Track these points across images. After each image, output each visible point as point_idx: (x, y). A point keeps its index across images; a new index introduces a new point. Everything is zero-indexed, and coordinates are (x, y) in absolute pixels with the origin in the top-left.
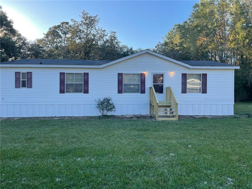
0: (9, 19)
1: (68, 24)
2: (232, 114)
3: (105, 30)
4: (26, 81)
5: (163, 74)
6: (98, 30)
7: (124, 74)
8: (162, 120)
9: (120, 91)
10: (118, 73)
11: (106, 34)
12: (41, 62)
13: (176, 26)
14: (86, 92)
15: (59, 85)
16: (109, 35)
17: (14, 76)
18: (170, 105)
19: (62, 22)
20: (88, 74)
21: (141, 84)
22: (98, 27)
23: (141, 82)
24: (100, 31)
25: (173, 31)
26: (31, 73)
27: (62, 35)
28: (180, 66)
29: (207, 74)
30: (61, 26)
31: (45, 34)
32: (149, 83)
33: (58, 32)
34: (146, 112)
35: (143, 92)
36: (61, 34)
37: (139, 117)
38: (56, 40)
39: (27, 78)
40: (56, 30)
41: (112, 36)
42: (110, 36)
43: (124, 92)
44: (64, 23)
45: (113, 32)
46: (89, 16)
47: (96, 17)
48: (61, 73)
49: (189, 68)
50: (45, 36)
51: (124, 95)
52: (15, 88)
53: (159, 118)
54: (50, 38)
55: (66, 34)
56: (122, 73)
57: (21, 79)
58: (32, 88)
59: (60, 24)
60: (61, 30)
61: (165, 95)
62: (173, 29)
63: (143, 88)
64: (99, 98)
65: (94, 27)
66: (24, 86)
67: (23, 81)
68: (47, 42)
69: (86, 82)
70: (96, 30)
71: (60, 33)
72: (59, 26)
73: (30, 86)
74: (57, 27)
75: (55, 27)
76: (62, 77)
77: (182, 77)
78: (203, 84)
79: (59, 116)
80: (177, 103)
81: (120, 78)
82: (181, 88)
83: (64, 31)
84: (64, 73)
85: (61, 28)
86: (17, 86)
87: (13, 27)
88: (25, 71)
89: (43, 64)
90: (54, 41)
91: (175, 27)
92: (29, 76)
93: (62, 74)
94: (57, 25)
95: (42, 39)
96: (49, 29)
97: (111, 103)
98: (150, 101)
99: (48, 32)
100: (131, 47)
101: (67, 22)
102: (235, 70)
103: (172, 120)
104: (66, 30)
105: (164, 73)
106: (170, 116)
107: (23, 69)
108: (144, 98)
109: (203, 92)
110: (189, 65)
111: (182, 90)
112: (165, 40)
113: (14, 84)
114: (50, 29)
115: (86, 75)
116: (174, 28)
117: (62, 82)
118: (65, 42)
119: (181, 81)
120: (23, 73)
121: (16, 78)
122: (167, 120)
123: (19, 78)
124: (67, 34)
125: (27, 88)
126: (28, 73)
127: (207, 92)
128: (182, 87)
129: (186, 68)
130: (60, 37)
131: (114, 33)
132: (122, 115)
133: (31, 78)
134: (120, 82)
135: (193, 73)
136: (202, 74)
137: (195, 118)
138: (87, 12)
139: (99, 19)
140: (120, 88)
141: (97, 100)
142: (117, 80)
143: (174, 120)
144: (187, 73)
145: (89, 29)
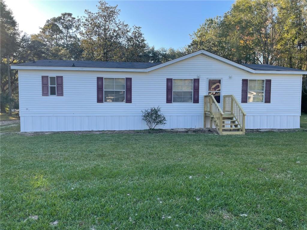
0: (7, 9)
1: (71, 16)
2: (298, 127)
3: (127, 25)
4: (55, 87)
5: (220, 80)
6: (118, 24)
7: (173, 79)
8: (226, 134)
9: (169, 101)
10: (167, 79)
11: (128, 30)
12: (74, 64)
13: (208, 20)
14: (129, 101)
15: (96, 92)
16: (132, 31)
17: (41, 81)
18: (232, 116)
19: (64, 12)
20: (130, 79)
21: (194, 92)
22: (119, 20)
23: (194, 89)
24: (121, 26)
25: (204, 28)
26: (62, 77)
27: (64, 30)
28: (240, 70)
29: (271, 80)
30: (63, 18)
31: (41, 28)
32: (203, 90)
33: (58, 26)
34: (199, 125)
35: (196, 101)
36: (62, 29)
37: (196, 131)
38: (55, 36)
39: (57, 84)
40: (56, 23)
41: (136, 32)
42: (134, 31)
43: (174, 101)
44: (65, 14)
45: (137, 28)
46: (108, 6)
47: (116, 8)
48: (98, 78)
49: (251, 73)
50: (41, 31)
51: (174, 105)
52: (42, 96)
53: (223, 132)
54: (47, 33)
55: (68, 29)
56: (172, 79)
57: (49, 86)
58: (63, 96)
59: (60, 15)
60: (62, 23)
61: (222, 105)
62: (204, 24)
63: (196, 97)
64: (147, 109)
65: (114, 21)
66: (53, 93)
67: (51, 87)
68: (44, 38)
69: (129, 90)
70: (116, 24)
71: (61, 27)
72: (60, 18)
73: (61, 94)
74: (57, 19)
75: (55, 20)
76: (100, 83)
77: (243, 83)
78: (267, 91)
79: (97, 130)
80: (245, 114)
81: (169, 84)
82: (241, 97)
83: (65, 25)
84: (102, 78)
85: (62, 20)
86: (45, 94)
87: (14, 19)
88: (54, 75)
89: (76, 66)
90: (53, 37)
91: (207, 22)
92: (60, 82)
93: (100, 80)
94: (56, 17)
95: (38, 34)
96: (46, 22)
97: (159, 114)
98: (205, 112)
99: (45, 25)
100: (153, 46)
101: (70, 13)
102: (304, 75)
103: (239, 134)
104: (69, 24)
105: (222, 78)
106: (231, 129)
107: (52, 72)
108: (198, 108)
109: (266, 102)
110: (251, 69)
111: (242, 98)
112: (193, 38)
113: (41, 91)
114: (48, 21)
115: (129, 80)
116: (206, 24)
117: (100, 89)
118: (67, 39)
119: (241, 89)
120: (51, 78)
121: (43, 84)
122: (233, 134)
123: (47, 84)
124: (70, 28)
125: (58, 95)
126: (57, 77)
127: (271, 101)
128: (242, 95)
129: (247, 72)
130: (61, 32)
131: (139, 29)
132: (172, 129)
133: (62, 84)
134: (169, 90)
135: (256, 79)
136: (266, 80)
137: (261, 131)
138: (105, 1)
139: (120, 10)
140: (169, 97)
141: (144, 111)
142: (166, 87)
143: (240, 134)
144: (249, 79)
145: (107, 23)
